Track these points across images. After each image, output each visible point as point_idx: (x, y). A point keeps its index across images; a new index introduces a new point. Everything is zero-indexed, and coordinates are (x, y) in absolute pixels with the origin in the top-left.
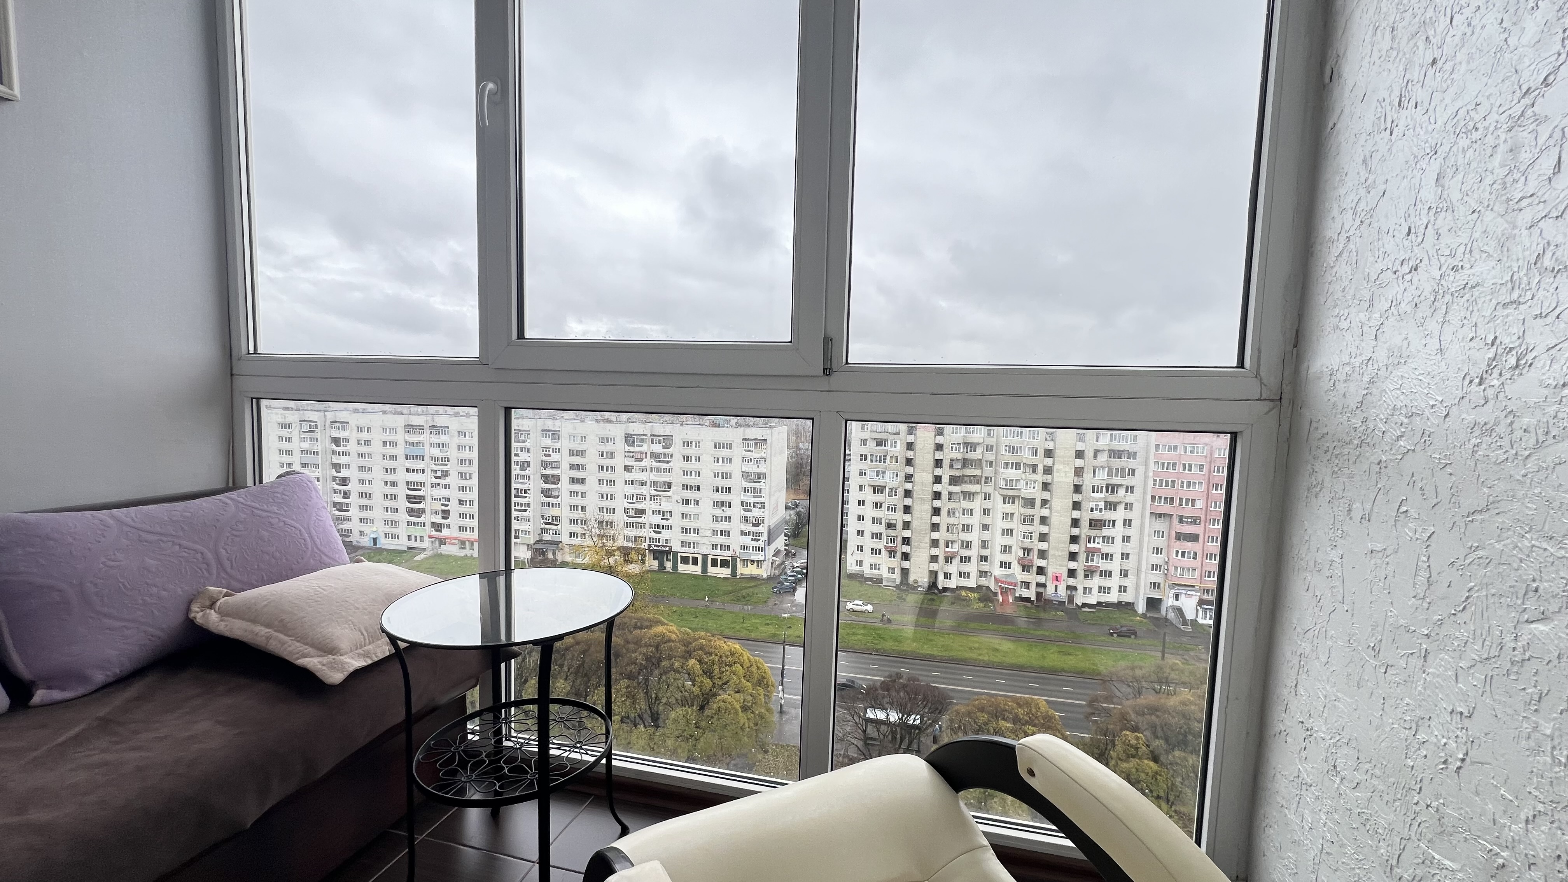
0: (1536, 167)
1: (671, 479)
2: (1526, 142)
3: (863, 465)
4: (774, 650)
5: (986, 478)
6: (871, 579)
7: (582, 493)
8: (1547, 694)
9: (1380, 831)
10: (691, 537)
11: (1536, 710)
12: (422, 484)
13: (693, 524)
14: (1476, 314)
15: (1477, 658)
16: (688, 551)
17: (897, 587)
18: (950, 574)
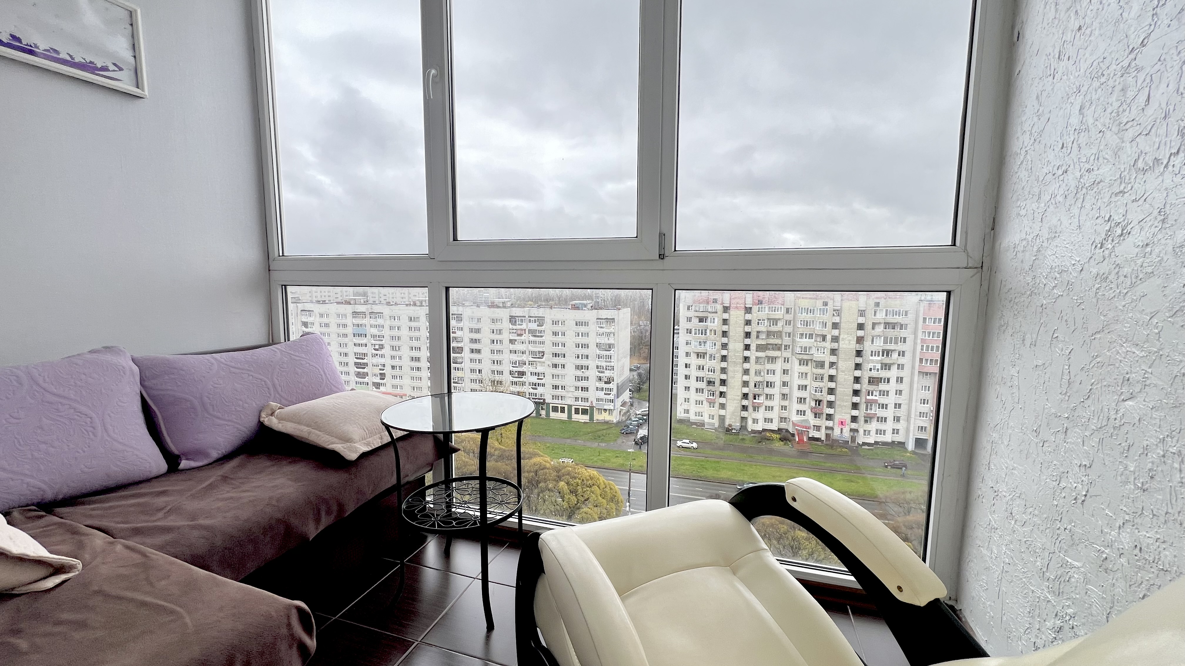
0: (1136, 101)
1: (544, 349)
2: (1131, 83)
3: (689, 337)
4: (623, 476)
5: (786, 346)
6: (695, 424)
7: (479, 360)
8: (1132, 445)
9: (1037, 551)
10: (559, 392)
11: (1126, 456)
12: (365, 355)
13: (560, 382)
14: (1100, 201)
15: (1095, 428)
16: (558, 403)
17: (716, 429)
18: (757, 419)
